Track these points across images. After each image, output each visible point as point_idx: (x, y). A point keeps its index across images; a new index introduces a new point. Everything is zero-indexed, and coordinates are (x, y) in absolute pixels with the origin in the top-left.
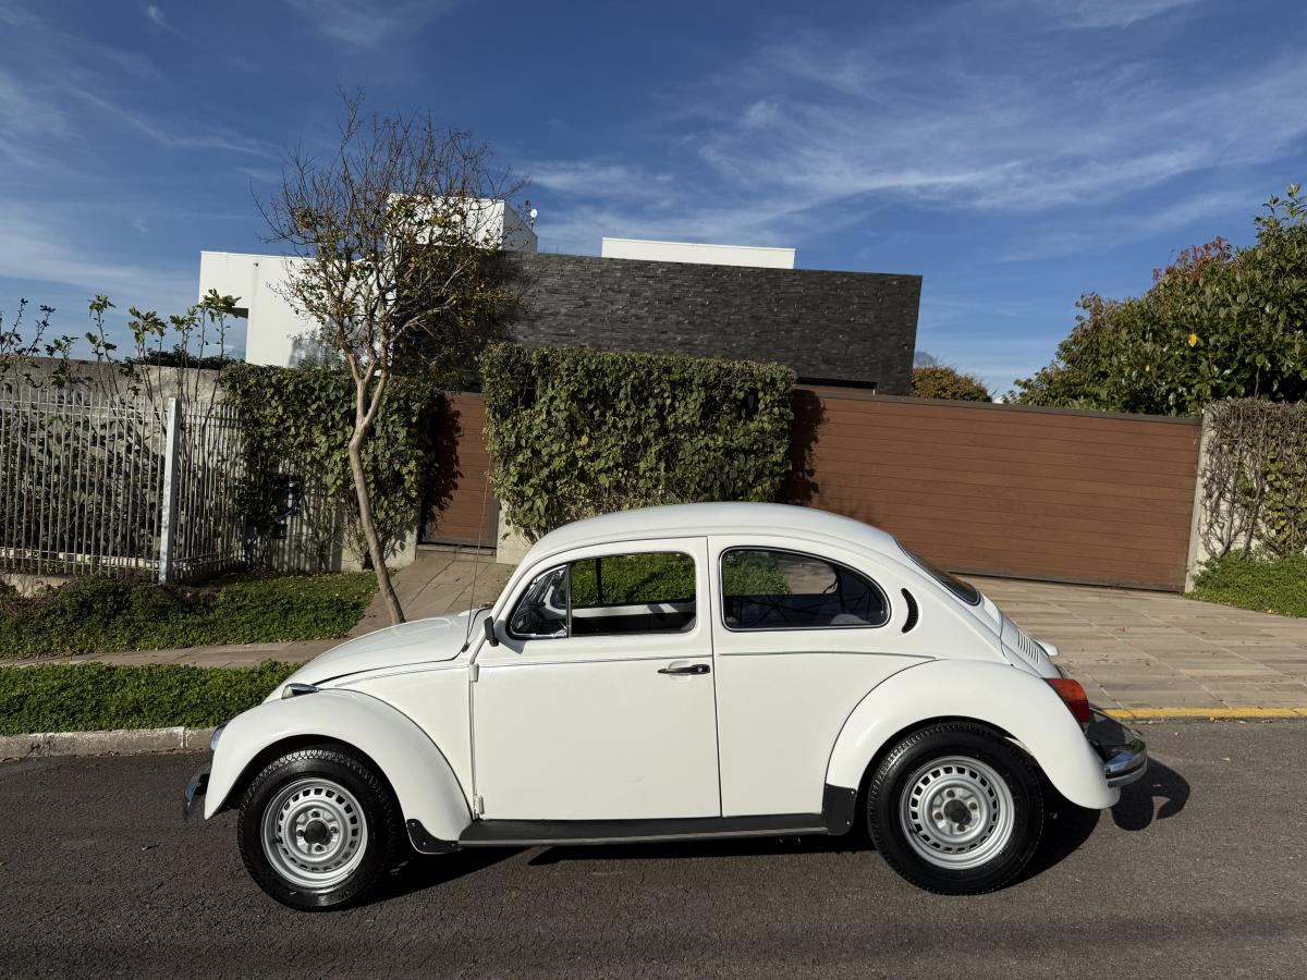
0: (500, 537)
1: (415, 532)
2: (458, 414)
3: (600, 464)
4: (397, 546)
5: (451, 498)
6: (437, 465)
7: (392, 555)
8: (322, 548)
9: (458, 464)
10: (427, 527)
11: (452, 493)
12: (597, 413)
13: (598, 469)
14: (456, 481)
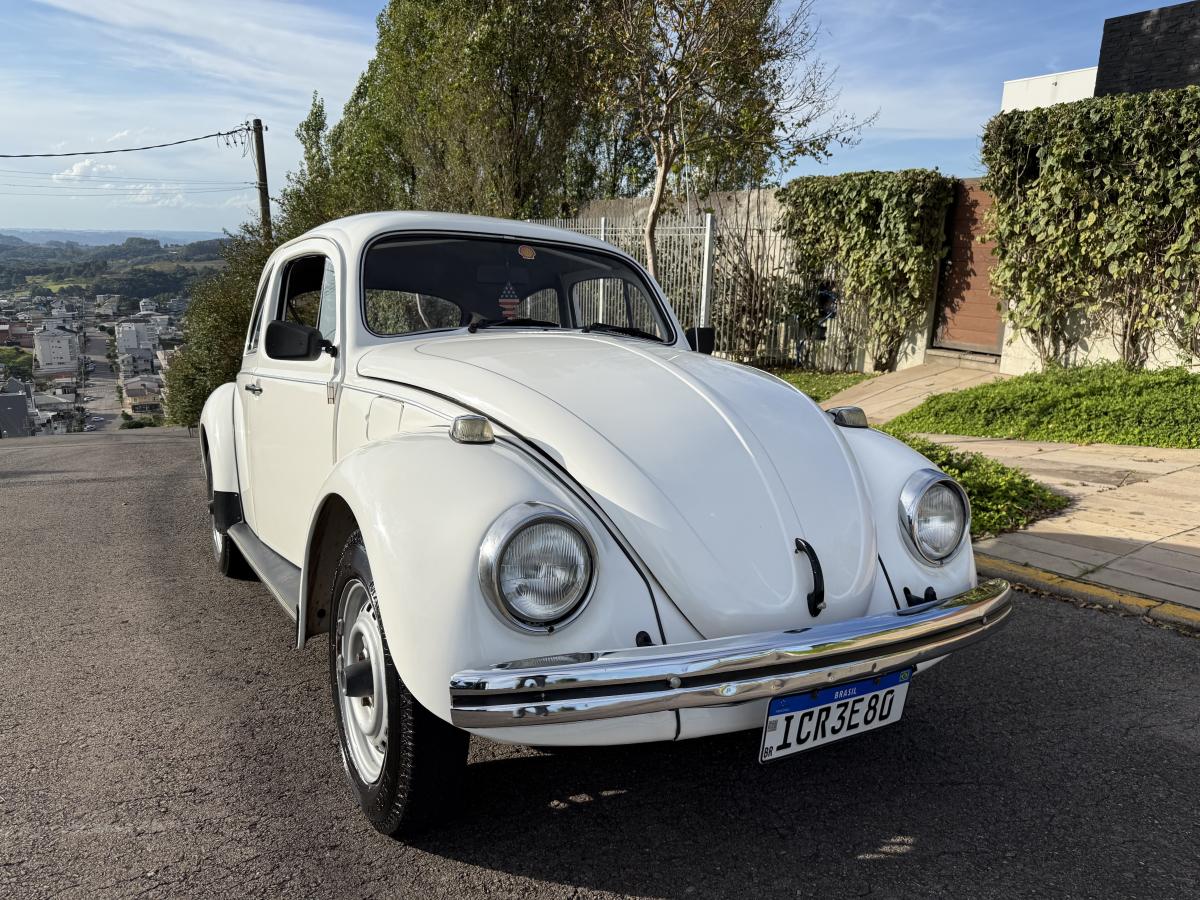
0: (1005, 343)
1: (927, 335)
2: (975, 204)
3: (1110, 249)
4: (909, 351)
5: (963, 299)
6: (950, 262)
7: (904, 359)
8: (850, 348)
9: (972, 261)
10: (939, 331)
11: (965, 293)
12: (1107, 180)
13: (1108, 255)
14: (969, 280)
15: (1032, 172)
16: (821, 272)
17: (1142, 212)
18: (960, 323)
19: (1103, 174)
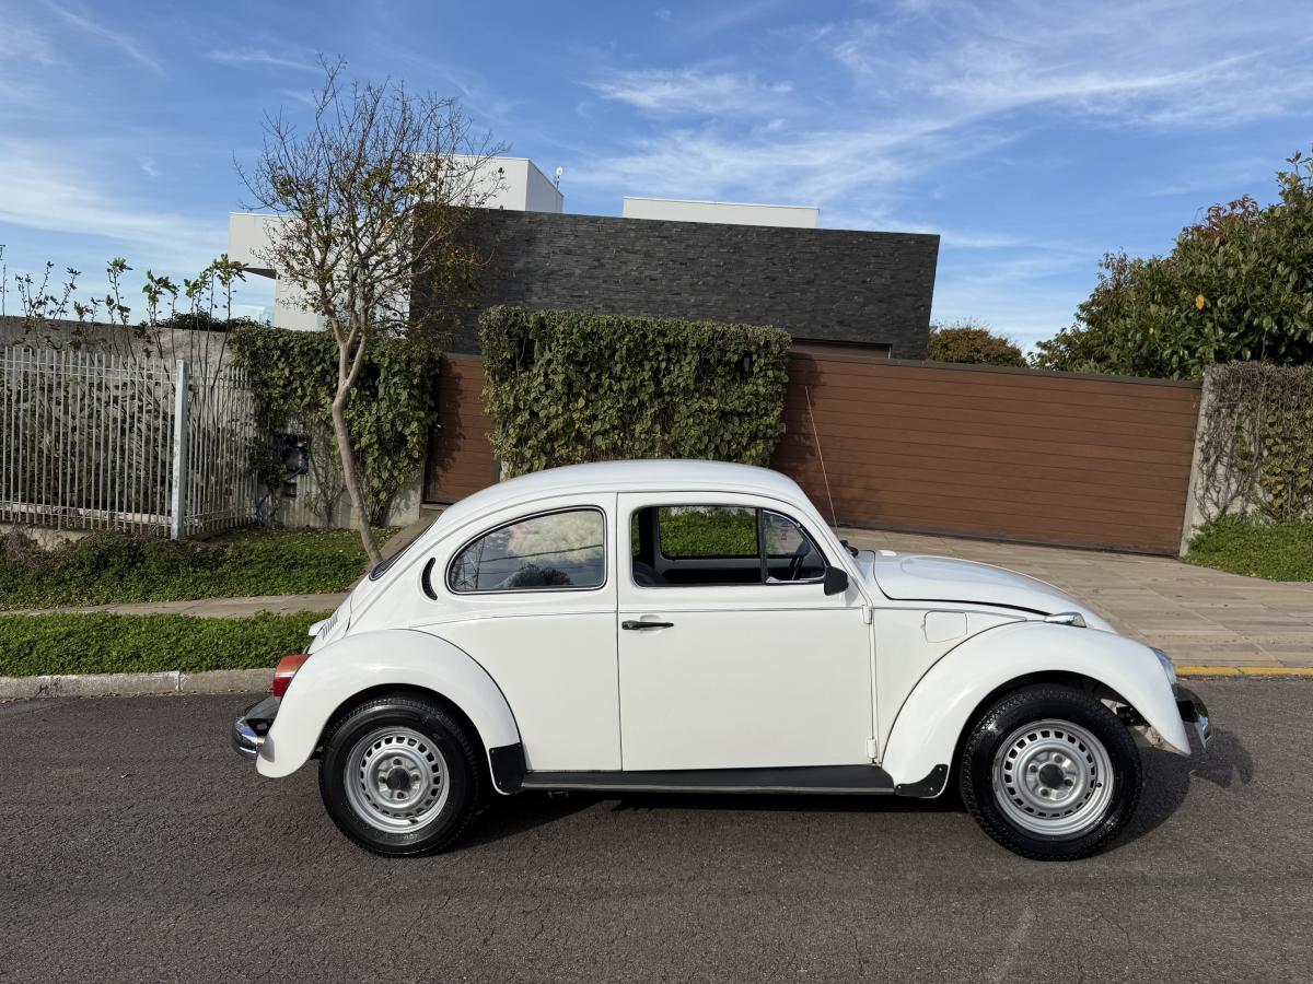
1: (419, 492)
2: (459, 376)
3: (597, 426)
4: (402, 505)
5: (454, 459)
6: (439, 426)
7: (397, 514)
9: (460, 427)
10: (432, 486)
11: (455, 454)
12: (593, 375)
13: (594, 430)
14: (458, 442)
15: (528, 362)
17: (618, 402)
18: (451, 480)
19: (591, 370)
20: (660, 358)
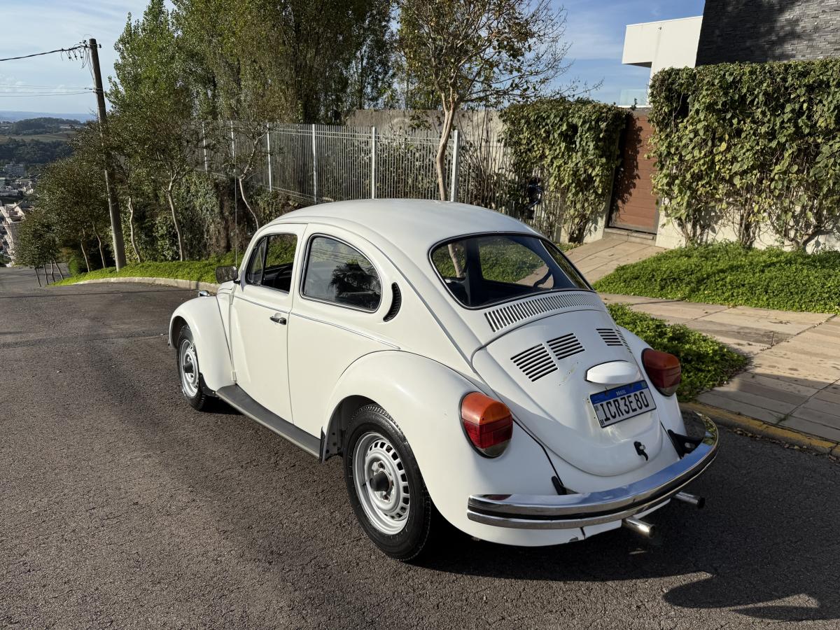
0: (660, 226)
1: (604, 218)
2: (640, 129)
3: (736, 167)
4: (592, 229)
5: (630, 194)
6: (622, 169)
7: (589, 235)
8: (551, 225)
9: (637, 169)
10: (613, 216)
11: (632, 190)
12: (735, 121)
13: (733, 171)
14: (635, 181)
15: (683, 112)
16: (530, 172)
17: (758, 144)
18: (628, 211)
19: (733, 117)
20: (802, 100)
